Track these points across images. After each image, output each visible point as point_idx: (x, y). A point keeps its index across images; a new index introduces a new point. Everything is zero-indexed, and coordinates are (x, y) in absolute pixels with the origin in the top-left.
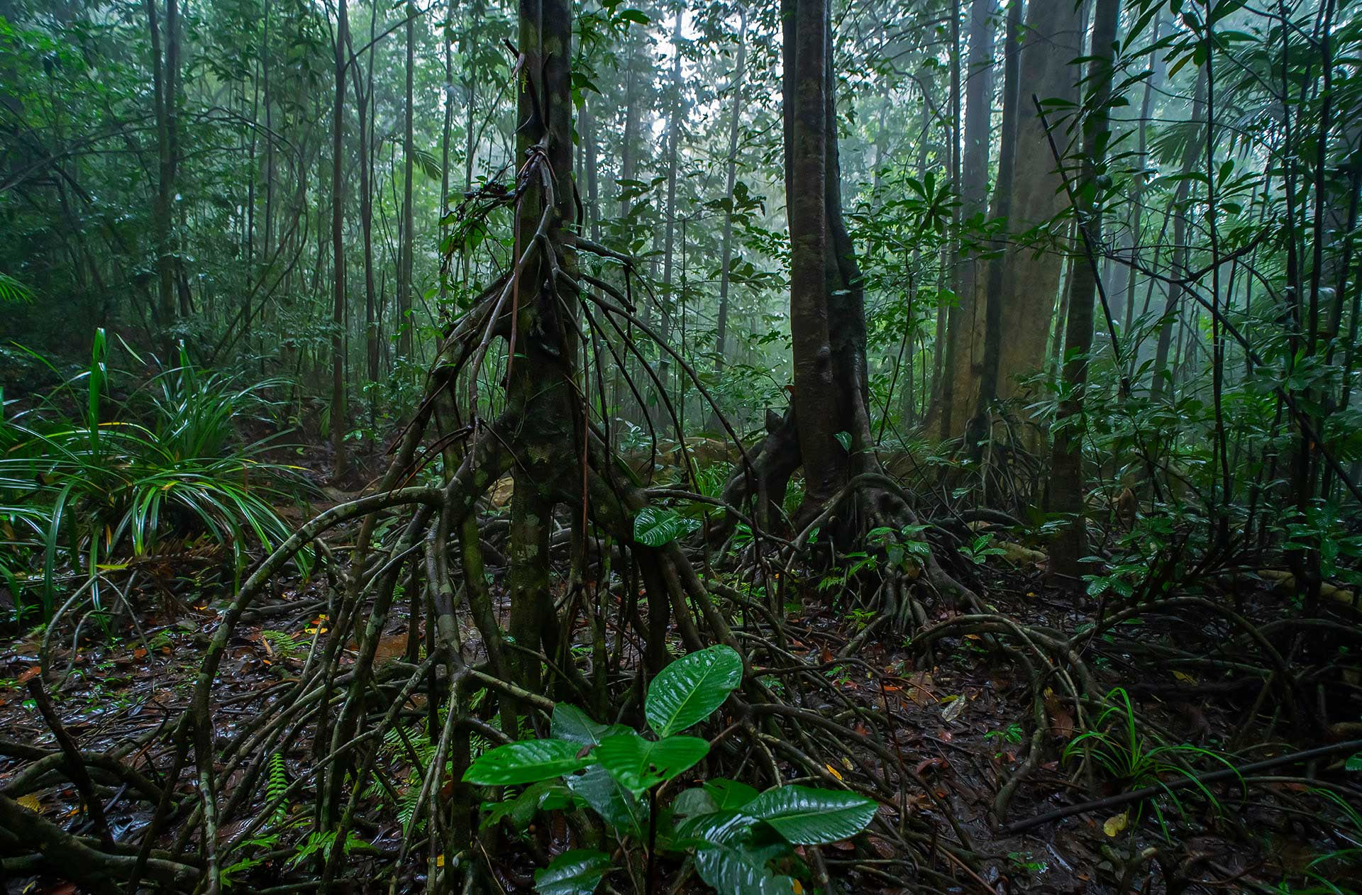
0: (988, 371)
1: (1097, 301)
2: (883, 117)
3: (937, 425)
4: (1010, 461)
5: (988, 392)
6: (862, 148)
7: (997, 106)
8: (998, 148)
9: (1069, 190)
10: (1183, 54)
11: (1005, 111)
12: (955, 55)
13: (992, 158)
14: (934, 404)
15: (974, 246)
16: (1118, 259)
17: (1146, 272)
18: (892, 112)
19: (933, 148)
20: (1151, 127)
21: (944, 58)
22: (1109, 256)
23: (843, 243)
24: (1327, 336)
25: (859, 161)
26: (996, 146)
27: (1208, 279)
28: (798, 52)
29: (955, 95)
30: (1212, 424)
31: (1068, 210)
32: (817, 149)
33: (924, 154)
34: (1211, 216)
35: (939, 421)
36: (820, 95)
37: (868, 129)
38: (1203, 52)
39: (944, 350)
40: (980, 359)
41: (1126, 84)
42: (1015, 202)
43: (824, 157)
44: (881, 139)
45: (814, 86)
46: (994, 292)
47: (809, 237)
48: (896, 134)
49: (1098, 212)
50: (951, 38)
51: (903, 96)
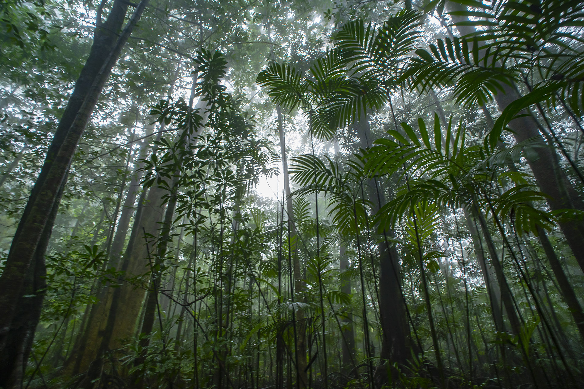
0: (106, 334)
1: (156, 310)
2: (84, 208)
3: (72, 366)
4: (110, 383)
5: (104, 347)
6: (71, 218)
7: (132, 219)
8: (130, 234)
9: (151, 265)
10: (189, 231)
11: (135, 222)
12: (120, 197)
13: (127, 238)
14: (74, 352)
15: (109, 280)
16: (166, 295)
17: (174, 301)
18: (89, 208)
19: (103, 228)
20: (181, 243)
21: (115, 196)
22: (163, 292)
23: (41, 267)
24: (226, 327)
25: (66, 223)
26: (129, 234)
27: (193, 305)
28: (47, 178)
29: (117, 211)
30: (194, 361)
31: (150, 272)
32: (42, 222)
33: (99, 229)
34: (195, 283)
35: (74, 362)
36: (52, 199)
37: (75, 211)
38: (195, 231)
39: (87, 320)
40: (104, 327)
41: (173, 235)
42: (132, 259)
43: (44, 226)
44: (81, 218)
45: (51, 194)
46: (116, 297)
47: (20, 263)
48: (88, 217)
49: (160, 274)
50: (120, 191)
51: (96, 204)
